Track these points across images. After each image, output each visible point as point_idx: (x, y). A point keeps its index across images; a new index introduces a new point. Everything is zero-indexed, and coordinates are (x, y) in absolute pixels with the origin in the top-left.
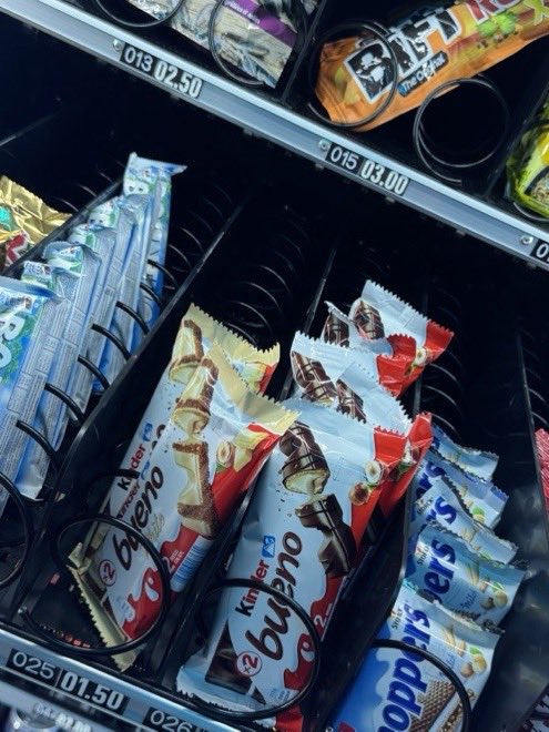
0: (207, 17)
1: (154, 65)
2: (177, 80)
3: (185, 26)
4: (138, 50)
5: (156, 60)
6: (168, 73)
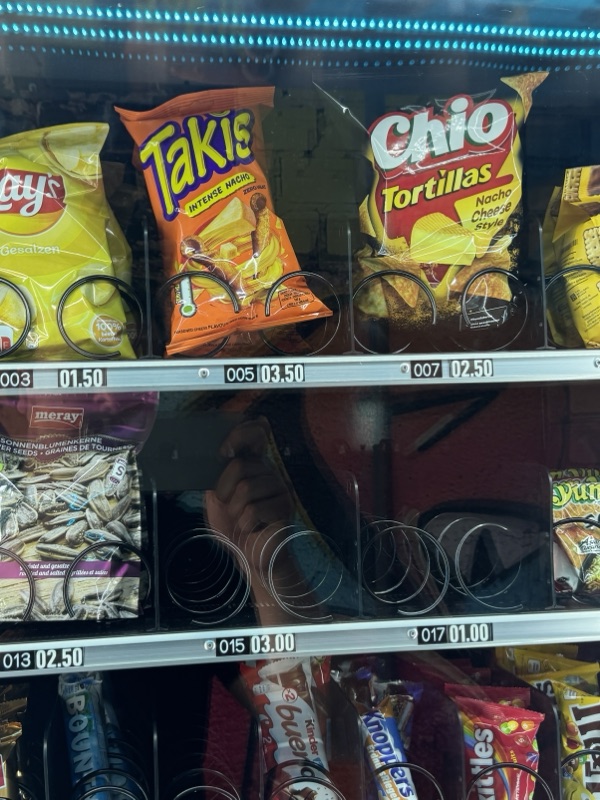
1: (33, 658)
2: (58, 660)
3: (45, 613)
4: (13, 654)
5: (33, 653)
6: (48, 658)
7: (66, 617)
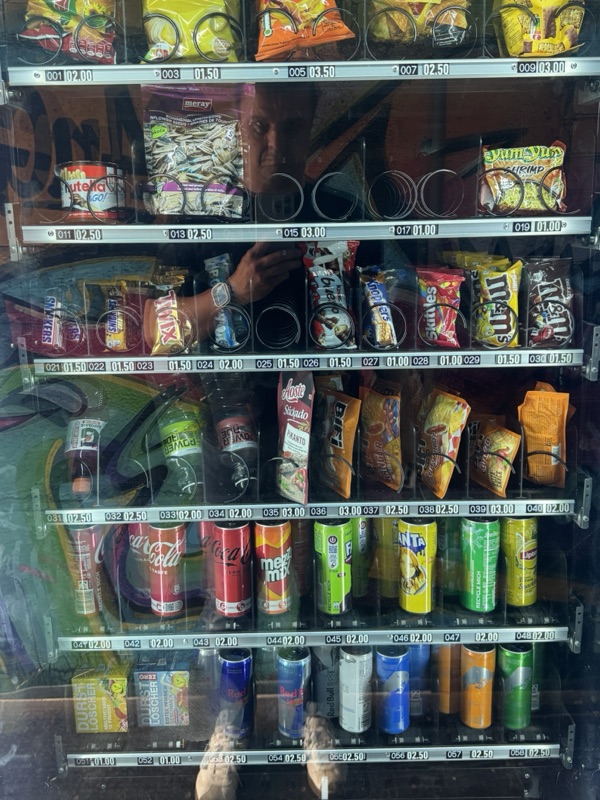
0: (199, 201)
1: (186, 234)
2: (199, 235)
3: (192, 210)
4: (176, 230)
5: (186, 230)
6: (194, 234)
7: (203, 213)
